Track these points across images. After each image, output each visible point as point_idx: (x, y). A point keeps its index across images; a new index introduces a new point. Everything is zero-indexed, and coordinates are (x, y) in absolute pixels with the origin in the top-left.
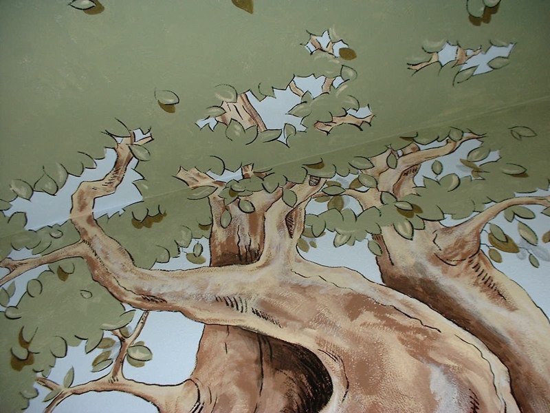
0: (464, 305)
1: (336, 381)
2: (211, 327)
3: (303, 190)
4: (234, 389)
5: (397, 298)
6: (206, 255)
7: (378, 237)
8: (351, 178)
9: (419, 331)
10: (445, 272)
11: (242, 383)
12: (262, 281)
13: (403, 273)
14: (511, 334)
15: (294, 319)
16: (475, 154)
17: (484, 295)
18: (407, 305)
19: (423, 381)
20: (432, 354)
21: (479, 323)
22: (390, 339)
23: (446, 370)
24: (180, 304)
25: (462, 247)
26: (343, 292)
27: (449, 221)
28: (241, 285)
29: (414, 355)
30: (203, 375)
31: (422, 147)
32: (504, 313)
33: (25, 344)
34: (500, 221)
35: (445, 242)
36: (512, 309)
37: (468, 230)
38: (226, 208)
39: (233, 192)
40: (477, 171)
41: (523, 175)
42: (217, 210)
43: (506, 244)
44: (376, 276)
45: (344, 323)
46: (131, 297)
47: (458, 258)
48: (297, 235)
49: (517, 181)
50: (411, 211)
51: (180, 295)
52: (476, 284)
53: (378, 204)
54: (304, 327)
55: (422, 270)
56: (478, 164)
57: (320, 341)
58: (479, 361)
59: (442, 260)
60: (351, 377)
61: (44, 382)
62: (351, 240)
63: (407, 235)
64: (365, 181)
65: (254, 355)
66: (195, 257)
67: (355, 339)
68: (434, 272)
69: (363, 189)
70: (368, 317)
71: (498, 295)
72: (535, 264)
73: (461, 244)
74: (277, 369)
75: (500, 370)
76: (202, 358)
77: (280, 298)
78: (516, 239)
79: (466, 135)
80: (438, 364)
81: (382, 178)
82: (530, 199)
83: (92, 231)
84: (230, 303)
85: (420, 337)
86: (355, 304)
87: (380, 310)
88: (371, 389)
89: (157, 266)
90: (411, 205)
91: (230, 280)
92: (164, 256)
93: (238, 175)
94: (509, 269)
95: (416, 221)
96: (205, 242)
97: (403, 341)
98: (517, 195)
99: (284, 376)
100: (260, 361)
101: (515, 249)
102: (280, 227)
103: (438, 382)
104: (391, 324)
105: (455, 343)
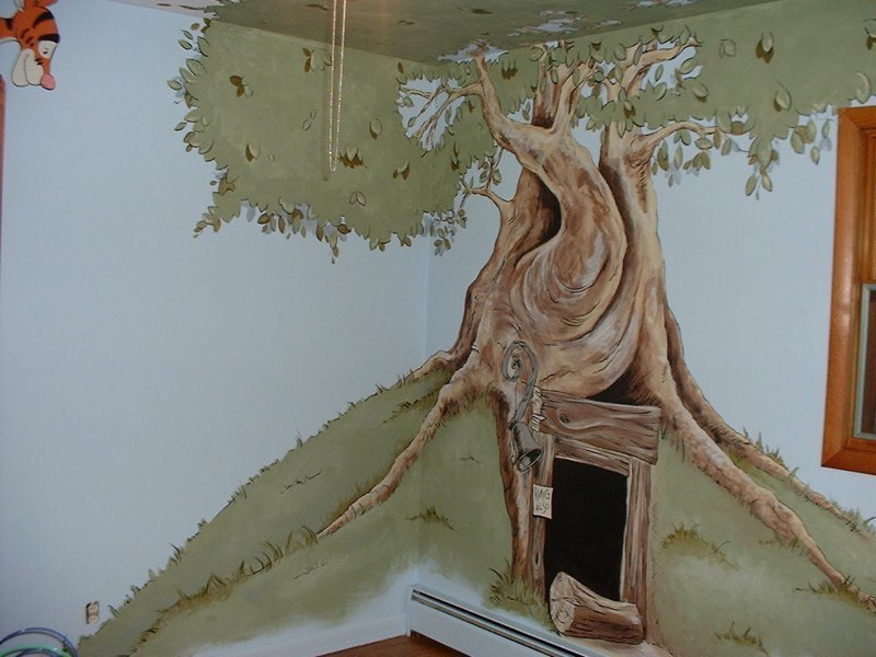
0: (627, 199)
1: (563, 222)
2: (526, 170)
3: (584, 71)
4: (527, 212)
5: (600, 181)
6: (531, 114)
7: (607, 129)
8: (611, 66)
9: (602, 207)
10: (627, 170)
11: (531, 211)
12: (550, 144)
13: (609, 164)
14: (638, 226)
15: (556, 176)
16: (688, 63)
17: (637, 195)
18: (603, 188)
19: (594, 236)
20: (602, 224)
21: (628, 214)
22: (589, 205)
23: (604, 236)
24: (515, 148)
25: (642, 154)
26: (581, 166)
27: (645, 130)
28: (542, 144)
29: (595, 221)
30: (518, 198)
31: (660, 46)
32: (641, 211)
33: (456, 154)
34: (670, 140)
35: (637, 147)
36: (645, 211)
37: (651, 140)
38: (545, 76)
39: (551, 61)
40: (680, 85)
41: (703, 99)
42: (541, 74)
43: (663, 161)
44: (596, 161)
45: (574, 188)
46: (497, 136)
47: (637, 163)
48: (572, 112)
49: (698, 104)
50: (629, 113)
51: (516, 141)
52: (637, 186)
53: (616, 99)
54: (560, 184)
55: (618, 166)
56: (684, 77)
57: (563, 197)
58: (619, 237)
59: (629, 160)
60: (570, 222)
61: (462, 181)
62: (594, 127)
63: (621, 132)
64: (617, 73)
65: (537, 195)
66: (525, 114)
67: (576, 201)
68: (623, 168)
69: (613, 81)
70: (585, 188)
71: (643, 199)
72: (670, 185)
73: (643, 152)
74: (544, 207)
75: (624, 245)
76: (519, 188)
77: (555, 160)
78: (671, 160)
79: (691, 39)
80: (602, 231)
81: (626, 73)
82: (695, 126)
83: (484, 73)
84: (534, 155)
85: (601, 211)
86: (583, 177)
87: (592, 186)
88: (574, 234)
89: (510, 115)
90: (633, 107)
91: (539, 137)
92: (513, 108)
93: (556, 44)
94: (658, 180)
95: (629, 121)
96: (531, 101)
97: (594, 211)
98: (691, 119)
99: (546, 211)
100: (539, 199)
101: (665, 168)
102: (566, 103)
103: (598, 242)
104: (593, 197)
105: (613, 220)
